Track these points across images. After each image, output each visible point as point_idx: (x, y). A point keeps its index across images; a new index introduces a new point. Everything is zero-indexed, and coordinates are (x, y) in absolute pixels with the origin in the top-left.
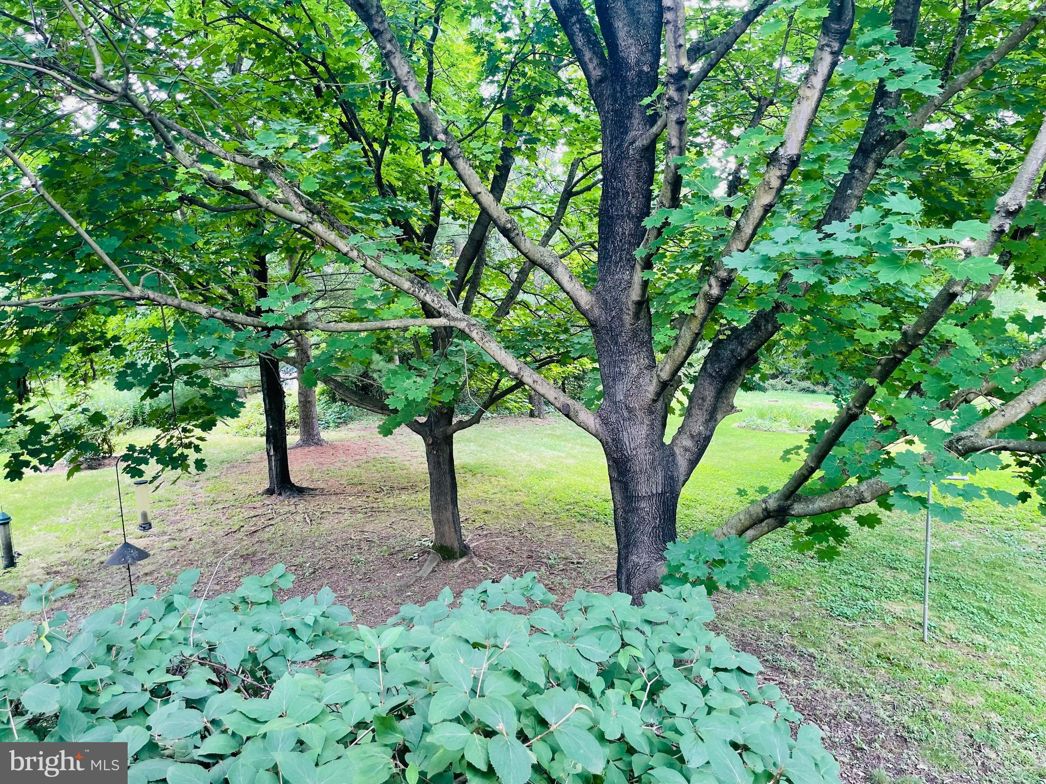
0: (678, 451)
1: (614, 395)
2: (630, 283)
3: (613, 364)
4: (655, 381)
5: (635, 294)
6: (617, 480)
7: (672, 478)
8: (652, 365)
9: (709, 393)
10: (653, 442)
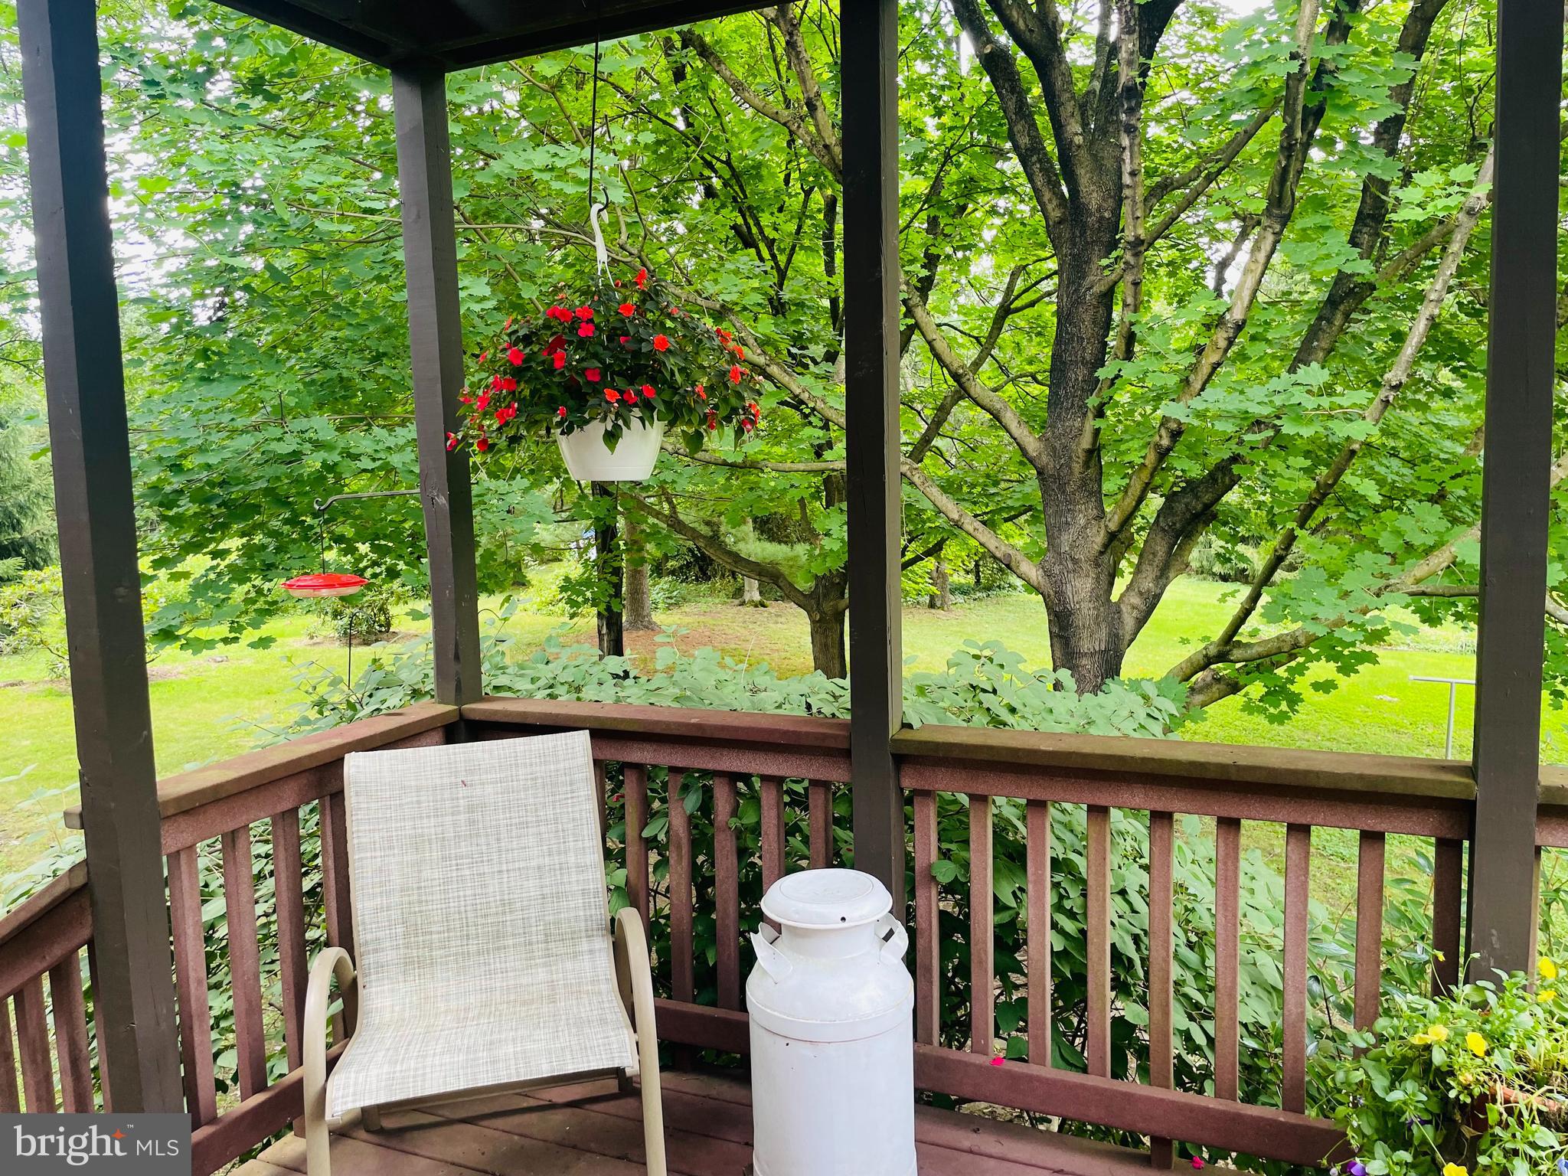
0: (1124, 608)
1: (1059, 546)
2: (1081, 430)
3: (1059, 513)
4: (1102, 533)
5: (1086, 442)
6: (1058, 636)
7: (1117, 636)
8: (1101, 515)
9: (1161, 549)
10: (1098, 598)
